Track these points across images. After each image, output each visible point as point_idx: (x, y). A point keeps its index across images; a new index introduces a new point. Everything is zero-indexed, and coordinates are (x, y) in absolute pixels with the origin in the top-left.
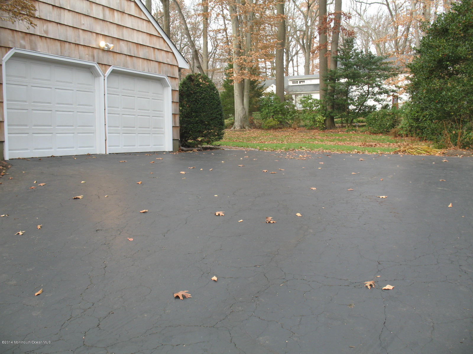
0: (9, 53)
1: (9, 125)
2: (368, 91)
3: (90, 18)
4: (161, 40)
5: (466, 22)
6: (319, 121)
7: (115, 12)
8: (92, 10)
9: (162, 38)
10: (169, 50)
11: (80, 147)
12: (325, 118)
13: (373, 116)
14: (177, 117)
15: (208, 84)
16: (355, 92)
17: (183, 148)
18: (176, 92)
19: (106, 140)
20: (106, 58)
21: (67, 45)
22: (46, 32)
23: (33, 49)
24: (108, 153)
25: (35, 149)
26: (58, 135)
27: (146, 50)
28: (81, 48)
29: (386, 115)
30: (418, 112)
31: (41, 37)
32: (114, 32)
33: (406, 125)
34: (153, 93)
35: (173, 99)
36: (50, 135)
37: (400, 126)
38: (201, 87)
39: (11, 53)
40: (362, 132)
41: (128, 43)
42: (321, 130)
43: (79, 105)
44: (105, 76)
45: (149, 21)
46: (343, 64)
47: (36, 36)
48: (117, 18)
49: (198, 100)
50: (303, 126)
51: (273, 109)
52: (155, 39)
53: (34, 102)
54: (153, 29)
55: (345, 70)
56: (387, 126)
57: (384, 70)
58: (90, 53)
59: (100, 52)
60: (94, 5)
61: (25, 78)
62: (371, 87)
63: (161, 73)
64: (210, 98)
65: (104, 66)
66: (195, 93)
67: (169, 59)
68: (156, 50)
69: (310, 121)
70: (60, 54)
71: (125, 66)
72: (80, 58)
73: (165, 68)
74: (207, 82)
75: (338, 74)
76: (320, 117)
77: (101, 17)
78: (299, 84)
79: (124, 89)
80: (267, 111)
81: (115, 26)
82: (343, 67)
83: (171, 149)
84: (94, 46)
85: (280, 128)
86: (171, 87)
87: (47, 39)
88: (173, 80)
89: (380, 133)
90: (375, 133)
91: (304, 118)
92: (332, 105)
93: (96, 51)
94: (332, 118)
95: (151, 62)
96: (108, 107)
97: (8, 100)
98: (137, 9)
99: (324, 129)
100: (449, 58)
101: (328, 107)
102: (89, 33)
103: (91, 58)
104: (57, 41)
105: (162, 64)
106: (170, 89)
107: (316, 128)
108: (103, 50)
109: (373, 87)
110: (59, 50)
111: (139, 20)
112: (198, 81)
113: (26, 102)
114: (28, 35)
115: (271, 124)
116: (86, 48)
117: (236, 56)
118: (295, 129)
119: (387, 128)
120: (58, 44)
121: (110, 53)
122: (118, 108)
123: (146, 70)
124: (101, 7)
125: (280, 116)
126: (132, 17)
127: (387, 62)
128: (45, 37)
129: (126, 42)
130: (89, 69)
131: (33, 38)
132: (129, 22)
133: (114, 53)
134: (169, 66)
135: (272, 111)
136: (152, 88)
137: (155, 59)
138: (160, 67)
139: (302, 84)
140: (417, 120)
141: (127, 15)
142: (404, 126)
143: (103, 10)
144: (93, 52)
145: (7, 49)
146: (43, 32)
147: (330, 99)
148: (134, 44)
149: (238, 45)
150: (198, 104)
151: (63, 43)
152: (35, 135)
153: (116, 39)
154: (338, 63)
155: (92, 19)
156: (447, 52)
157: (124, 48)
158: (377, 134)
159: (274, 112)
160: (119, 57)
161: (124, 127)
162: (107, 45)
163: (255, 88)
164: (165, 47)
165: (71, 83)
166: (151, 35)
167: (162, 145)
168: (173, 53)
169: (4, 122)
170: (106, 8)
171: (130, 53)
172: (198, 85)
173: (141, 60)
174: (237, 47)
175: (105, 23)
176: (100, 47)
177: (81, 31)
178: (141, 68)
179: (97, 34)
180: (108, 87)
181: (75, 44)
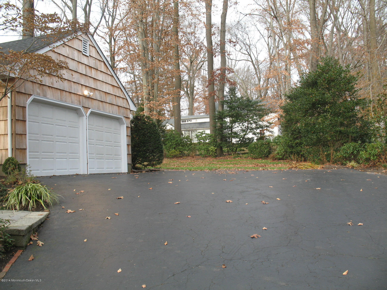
0: (30, 98)
1: (29, 152)
2: (248, 126)
3: (78, 73)
4: (120, 90)
5: (329, 78)
6: (211, 150)
7: (93, 69)
8: (79, 68)
9: (120, 88)
10: (124, 97)
11: (71, 169)
12: (216, 148)
13: (253, 146)
14: (130, 147)
15: (151, 122)
16: (237, 128)
17: (134, 170)
18: (129, 128)
19: (87, 164)
20: (87, 103)
21: (64, 93)
22: (52, 83)
23: (45, 96)
24: (88, 174)
25: (44, 170)
26: (57, 159)
27: (111, 97)
28: (72, 95)
29: (264, 144)
30: (291, 141)
31: (49, 87)
32: (92, 84)
33: (281, 151)
34: (114, 129)
35: (127, 133)
36: (52, 159)
37: (276, 152)
38: (147, 124)
39: (31, 98)
40: (245, 158)
41: (100, 91)
42: (214, 157)
43: (70, 137)
44: (86, 116)
45: (112, 76)
46: (229, 107)
47: (46, 86)
48: (93, 73)
49: (145, 134)
50: (198, 155)
51: (175, 142)
52: (116, 89)
53: (43, 135)
54: (115, 81)
55: (230, 111)
56: (265, 152)
57: (259, 110)
58: (78, 99)
59: (84, 98)
60: (80, 64)
61: (38, 116)
62: (249, 124)
63: (120, 114)
64: (154, 132)
65: (86, 108)
66: (142, 129)
67: (124, 104)
68: (117, 97)
69: (205, 150)
70: (60, 99)
71: (99, 109)
72: (72, 103)
73: (122, 110)
74: (151, 121)
75: (226, 114)
76: (213, 147)
77: (84, 73)
78: (187, 123)
79: (96, 126)
80: (170, 143)
81: (92, 79)
82: (228, 109)
83: (126, 171)
84: (80, 94)
85: (181, 157)
86: (126, 125)
87: (53, 88)
88: (127, 119)
89: (260, 158)
90: (255, 158)
91: (200, 148)
92: (221, 138)
93: (81, 97)
94: (221, 148)
95: (114, 105)
96: (89, 139)
97: (29, 133)
98: (105, 67)
99: (216, 156)
100: (319, 102)
101: (218, 140)
102: (77, 84)
103: (78, 103)
104: (58, 90)
105: (120, 108)
106: (125, 126)
107: (210, 156)
108: (86, 97)
109: (251, 124)
110: (60, 97)
111: (106, 75)
112: (144, 120)
113: (38, 135)
114: (42, 86)
115: (174, 154)
116: (76, 95)
117: (147, 102)
118: (193, 157)
119: (265, 154)
120: (59, 92)
121: (89, 99)
122: (93, 140)
123: (111, 112)
124: (85, 65)
125: (180, 147)
126: (103, 73)
127: (261, 104)
128: (52, 87)
129: (99, 91)
130: (76, 110)
131: (44, 87)
132: (101, 77)
133: (92, 99)
134: (125, 109)
135: (174, 144)
136: (113, 125)
137: (116, 104)
138: (119, 109)
139: (189, 122)
140: (291, 147)
141: (99, 71)
142: (279, 152)
143: (86, 67)
144: (79, 98)
145: (29, 95)
146: (50, 84)
147: (219, 134)
148: (104, 93)
149: (148, 93)
150: (145, 137)
151: (62, 91)
152: (43, 159)
153: (93, 89)
154: (225, 106)
155: (79, 74)
156: (318, 98)
157: (97, 95)
158: (258, 158)
159: (176, 144)
160: (95, 102)
161: (97, 154)
162: (89, 94)
163: (160, 126)
164: (122, 95)
165: (65, 121)
166: (113, 86)
167: (120, 168)
168: (127, 99)
169: (26, 149)
170: (87, 66)
171: (101, 99)
172: (144, 123)
173: (108, 104)
174: (147, 95)
175: (87, 77)
176: (84, 94)
177: (72, 83)
178: (108, 110)
179: (82, 85)
180: (88, 125)
181: (69, 92)
